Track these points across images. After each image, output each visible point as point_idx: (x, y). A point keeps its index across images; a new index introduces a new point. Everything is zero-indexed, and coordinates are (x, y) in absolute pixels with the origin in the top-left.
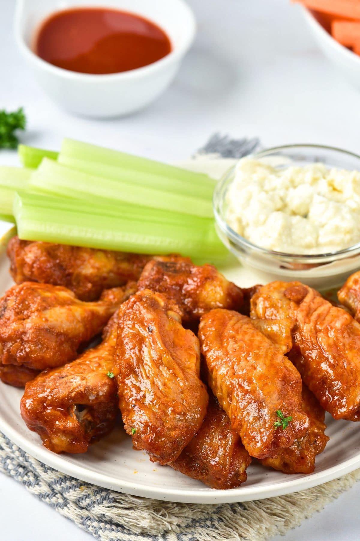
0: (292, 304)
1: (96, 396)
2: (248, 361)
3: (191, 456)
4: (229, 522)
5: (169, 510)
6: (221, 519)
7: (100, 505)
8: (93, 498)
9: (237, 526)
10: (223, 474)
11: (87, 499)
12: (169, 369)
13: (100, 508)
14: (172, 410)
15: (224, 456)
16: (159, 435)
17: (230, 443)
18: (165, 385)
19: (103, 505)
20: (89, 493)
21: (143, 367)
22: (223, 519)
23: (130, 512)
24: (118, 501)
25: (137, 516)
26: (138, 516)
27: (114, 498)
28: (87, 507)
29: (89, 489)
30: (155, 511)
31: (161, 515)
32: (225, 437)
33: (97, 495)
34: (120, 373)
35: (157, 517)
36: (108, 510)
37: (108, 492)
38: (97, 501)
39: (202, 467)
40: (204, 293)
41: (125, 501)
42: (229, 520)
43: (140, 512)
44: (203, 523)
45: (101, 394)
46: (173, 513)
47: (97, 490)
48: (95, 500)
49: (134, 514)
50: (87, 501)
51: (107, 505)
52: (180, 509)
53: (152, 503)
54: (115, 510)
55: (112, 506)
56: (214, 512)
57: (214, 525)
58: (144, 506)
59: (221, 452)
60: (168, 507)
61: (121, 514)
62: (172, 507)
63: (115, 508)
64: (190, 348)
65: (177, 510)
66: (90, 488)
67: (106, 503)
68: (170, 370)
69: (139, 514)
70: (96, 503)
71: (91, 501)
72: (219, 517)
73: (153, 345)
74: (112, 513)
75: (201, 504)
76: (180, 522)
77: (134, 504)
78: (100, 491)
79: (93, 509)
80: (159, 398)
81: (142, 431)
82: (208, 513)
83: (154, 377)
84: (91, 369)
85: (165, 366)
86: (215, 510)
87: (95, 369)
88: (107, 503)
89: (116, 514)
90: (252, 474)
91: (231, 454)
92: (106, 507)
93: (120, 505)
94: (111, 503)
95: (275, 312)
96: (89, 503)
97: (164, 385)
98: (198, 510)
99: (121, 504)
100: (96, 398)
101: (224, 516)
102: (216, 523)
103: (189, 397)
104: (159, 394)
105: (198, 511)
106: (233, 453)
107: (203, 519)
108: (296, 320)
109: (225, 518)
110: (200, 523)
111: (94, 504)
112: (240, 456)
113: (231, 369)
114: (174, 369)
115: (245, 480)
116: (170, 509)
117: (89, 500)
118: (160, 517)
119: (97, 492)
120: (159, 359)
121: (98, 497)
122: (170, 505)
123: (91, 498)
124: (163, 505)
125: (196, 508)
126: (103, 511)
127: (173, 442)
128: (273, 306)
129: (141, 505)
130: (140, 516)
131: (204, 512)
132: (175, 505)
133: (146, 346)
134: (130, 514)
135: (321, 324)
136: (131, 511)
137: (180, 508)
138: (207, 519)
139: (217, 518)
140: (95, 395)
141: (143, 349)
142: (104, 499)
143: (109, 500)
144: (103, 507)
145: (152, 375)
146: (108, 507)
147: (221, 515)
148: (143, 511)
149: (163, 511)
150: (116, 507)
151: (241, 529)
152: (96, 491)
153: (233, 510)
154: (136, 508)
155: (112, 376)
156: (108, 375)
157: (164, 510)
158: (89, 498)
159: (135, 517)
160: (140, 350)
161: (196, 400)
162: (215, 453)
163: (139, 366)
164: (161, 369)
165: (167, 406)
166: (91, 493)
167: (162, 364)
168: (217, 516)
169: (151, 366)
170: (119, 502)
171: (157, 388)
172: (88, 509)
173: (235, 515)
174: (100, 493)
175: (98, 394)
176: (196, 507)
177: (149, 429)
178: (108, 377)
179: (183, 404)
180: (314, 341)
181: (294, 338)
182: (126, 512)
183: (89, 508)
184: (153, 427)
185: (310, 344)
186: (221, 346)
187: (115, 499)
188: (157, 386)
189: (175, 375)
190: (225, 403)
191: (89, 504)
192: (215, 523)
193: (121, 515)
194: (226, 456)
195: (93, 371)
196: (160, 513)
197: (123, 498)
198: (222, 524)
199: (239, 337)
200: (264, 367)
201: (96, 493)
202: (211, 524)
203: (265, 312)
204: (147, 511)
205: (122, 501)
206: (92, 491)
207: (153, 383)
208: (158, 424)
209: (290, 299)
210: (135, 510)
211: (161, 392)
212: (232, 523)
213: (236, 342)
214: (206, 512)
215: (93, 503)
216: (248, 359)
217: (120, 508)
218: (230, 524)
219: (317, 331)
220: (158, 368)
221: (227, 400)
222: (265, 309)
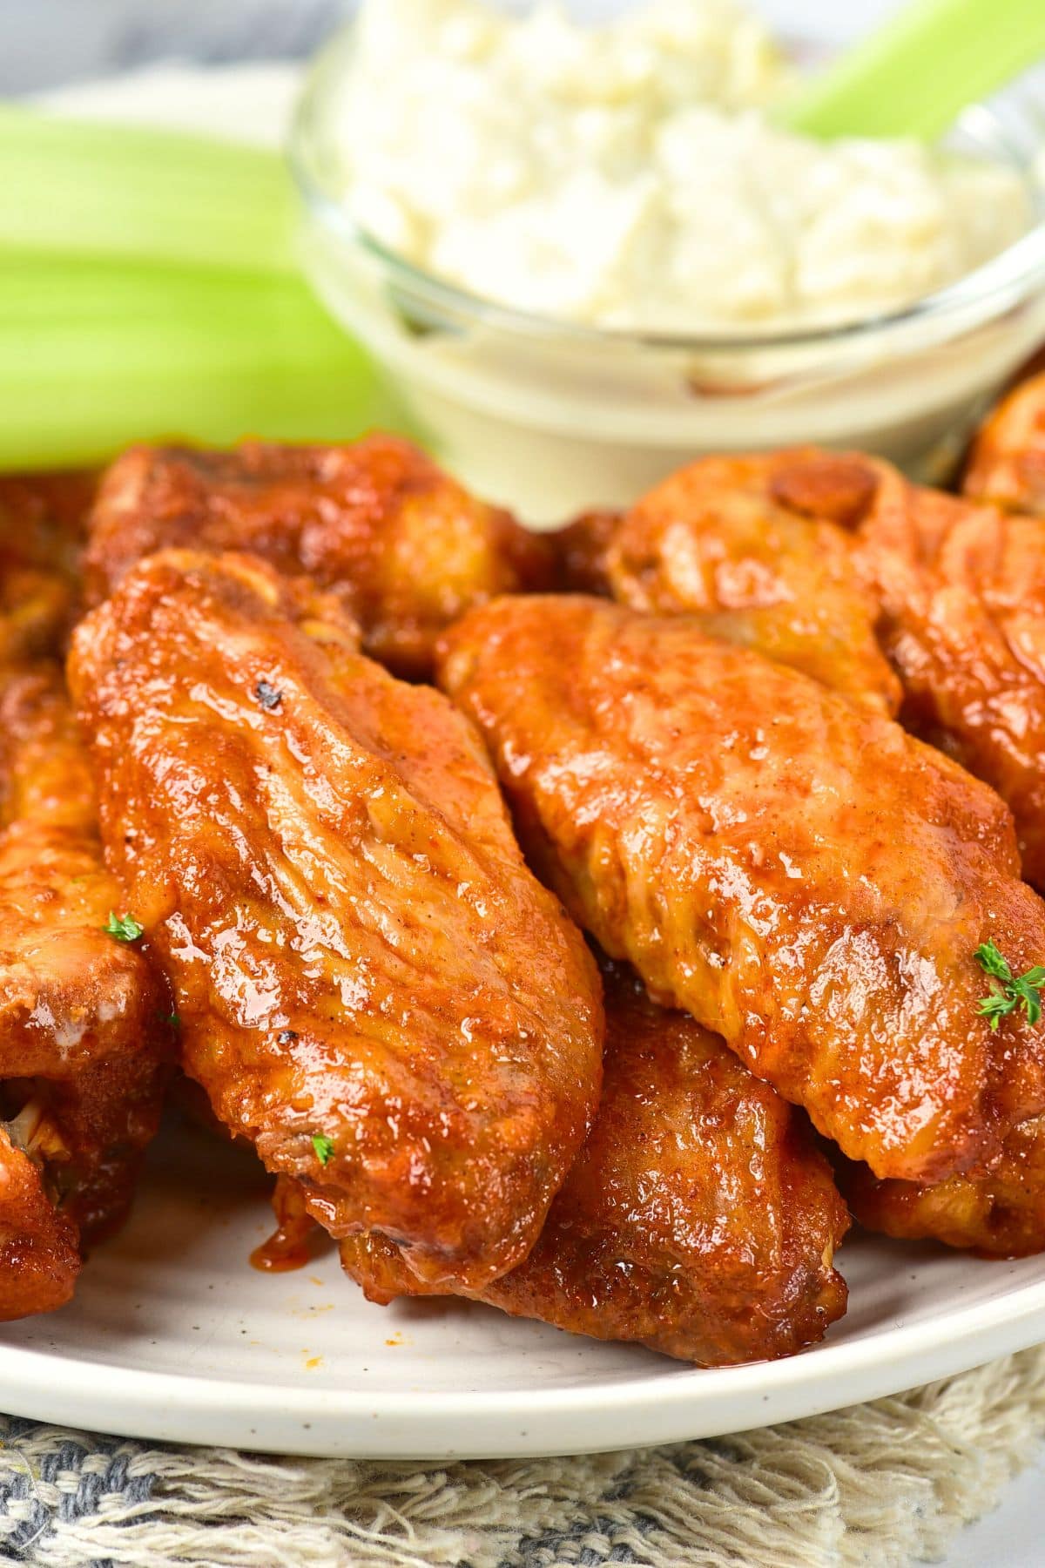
0: (829, 534)
1: (84, 1028)
2: (758, 766)
3: (588, 1232)
4: (689, 1529)
5: (415, 1504)
6: (651, 1520)
7: (84, 1520)
8: (43, 1492)
9: (732, 1541)
10: (759, 1286)
11: (10, 1502)
12: (406, 851)
13: (86, 1534)
14: (475, 1030)
15: (750, 1198)
16: (447, 1150)
17: (760, 1140)
18: (408, 924)
19: (99, 1518)
20: (17, 1469)
21: (282, 858)
22: (662, 1517)
23: (237, 1536)
24: (170, 1487)
25: (275, 1551)
26: (282, 1548)
27: (153, 1474)
28: (13, 1543)
29: (15, 1453)
30: (350, 1514)
31: (384, 1531)
32: (728, 1117)
33: (62, 1474)
34: (178, 903)
35: (365, 1540)
36: (129, 1538)
37: (115, 1455)
38: (66, 1502)
39: (652, 1271)
40: (404, 551)
41: (212, 1485)
42: (689, 1519)
43: (284, 1530)
44: (569, 1544)
45: (106, 1013)
46: (430, 1515)
47: (57, 1451)
48: (55, 1499)
49: (261, 1541)
50: (11, 1512)
51: (122, 1514)
52: (463, 1496)
53: (336, 1485)
54: (160, 1533)
55: (145, 1517)
56: (608, 1496)
57: (625, 1547)
58: (304, 1501)
59: (729, 1191)
60: (406, 1496)
61: (194, 1549)
62: (430, 1489)
63: (160, 1525)
64: (460, 760)
65: (451, 1499)
66: (20, 1447)
67: (114, 1506)
68: (417, 857)
69: (283, 1538)
70: (61, 1511)
71: (34, 1507)
72: (636, 1513)
73: (305, 760)
74: (151, 1549)
75: (545, 1461)
76: (473, 1548)
77: (251, 1495)
78: (71, 1455)
79: (45, 1543)
80: (399, 985)
81: (362, 1140)
82: (581, 1504)
83: (351, 894)
84: (20, 918)
85: (388, 840)
86: (610, 1484)
87: (37, 916)
88: (120, 1505)
89: (172, 1552)
90: (864, 1282)
91: (776, 1192)
92: (117, 1524)
93: (183, 1507)
94: (139, 1500)
95: (762, 574)
96: (25, 1518)
97: (407, 926)
98: (536, 1491)
99: (192, 1500)
100: (89, 1038)
101: (661, 1503)
102: (634, 1538)
103: (528, 964)
104: (393, 965)
105: (538, 1496)
106: (785, 1188)
107: (562, 1529)
108: (877, 589)
109: (668, 1513)
110: (556, 1551)
111: (51, 1520)
112: (815, 1195)
113: (687, 812)
114: (434, 844)
115: (839, 1311)
116: (416, 1499)
117: (21, 1502)
118: (382, 1538)
119: (60, 1460)
120: (349, 813)
121: (68, 1482)
122: (418, 1483)
123: (33, 1495)
124: (383, 1487)
125: (530, 1481)
126: (109, 1543)
127: (517, 1169)
128: (744, 550)
129: (290, 1497)
130: (291, 1550)
131: (565, 1499)
132: (441, 1479)
133: (270, 769)
134: (239, 1544)
135: (999, 582)
136: (244, 1529)
137: (464, 1488)
138: (585, 1528)
139: (631, 1515)
140: (79, 1023)
141: (261, 787)
142: (102, 1486)
143: (127, 1491)
144: (103, 1524)
145: (340, 887)
146: (128, 1522)
147: (646, 1503)
148: (294, 1523)
149: (386, 1513)
150: (165, 1516)
151: (758, 1552)
152: (51, 1456)
153: (691, 1471)
154: (264, 1511)
155: (132, 932)
156: (113, 928)
157: (388, 1508)
158: (18, 1497)
159: (266, 1553)
160: (251, 791)
161: (561, 973)
162: (702, 1199)
163: (264, 860)
164: (369, 857)
165: (446, 1015)
166: (27, 1470)
167: (368, 834)
168: (629, 1510)
169: (322, 851)
170: (178, 1493)
171: (376, 940)
172: (20, 1549)
173: (711, 1494)
174: (76, 1466)
175: (93, 1020)
176: (522, 1478)
177: (395, 1127)
178: (118, 939)
179: (512, 997)
180: (998, 657)
181: (896, 665)
182: (219, 1535)
183: (29, 1543)
184: (411, 1113)
185: (981, 672)
186: (593, 731)
187: (158, 1479)
188: (375, 933)
189: (443, 875)
190: (688, 973)
191: (24, 1525)
192: (627, 1540)
193: (194, 1555)
194: (759, 1200)
195: (32, 924)
196: (380, 1522)
197: (200, 1469)
198: (664, 1539)
199: (667, 680)
200: (846, 780)
201: (54, 1465)
202: (611, 1543)
203: (712, 587)
204: (317, 1520)
205: (190, 1488)
206: (34, 1460)
207: (353, 924)
208: (431, 1099)
209: (807, 514)
210: (253, 1524)
211: (399, 954)
212: (707, 1531)
213: (661, 701)
214: (574, 1495)
215: (46, 1512)
216: (758, 754)
217: (185, 1517)
218: (698, 1534)
219: (996, 616)
220: (356, 853)
221: (698, 956)
222: (710, 569)
